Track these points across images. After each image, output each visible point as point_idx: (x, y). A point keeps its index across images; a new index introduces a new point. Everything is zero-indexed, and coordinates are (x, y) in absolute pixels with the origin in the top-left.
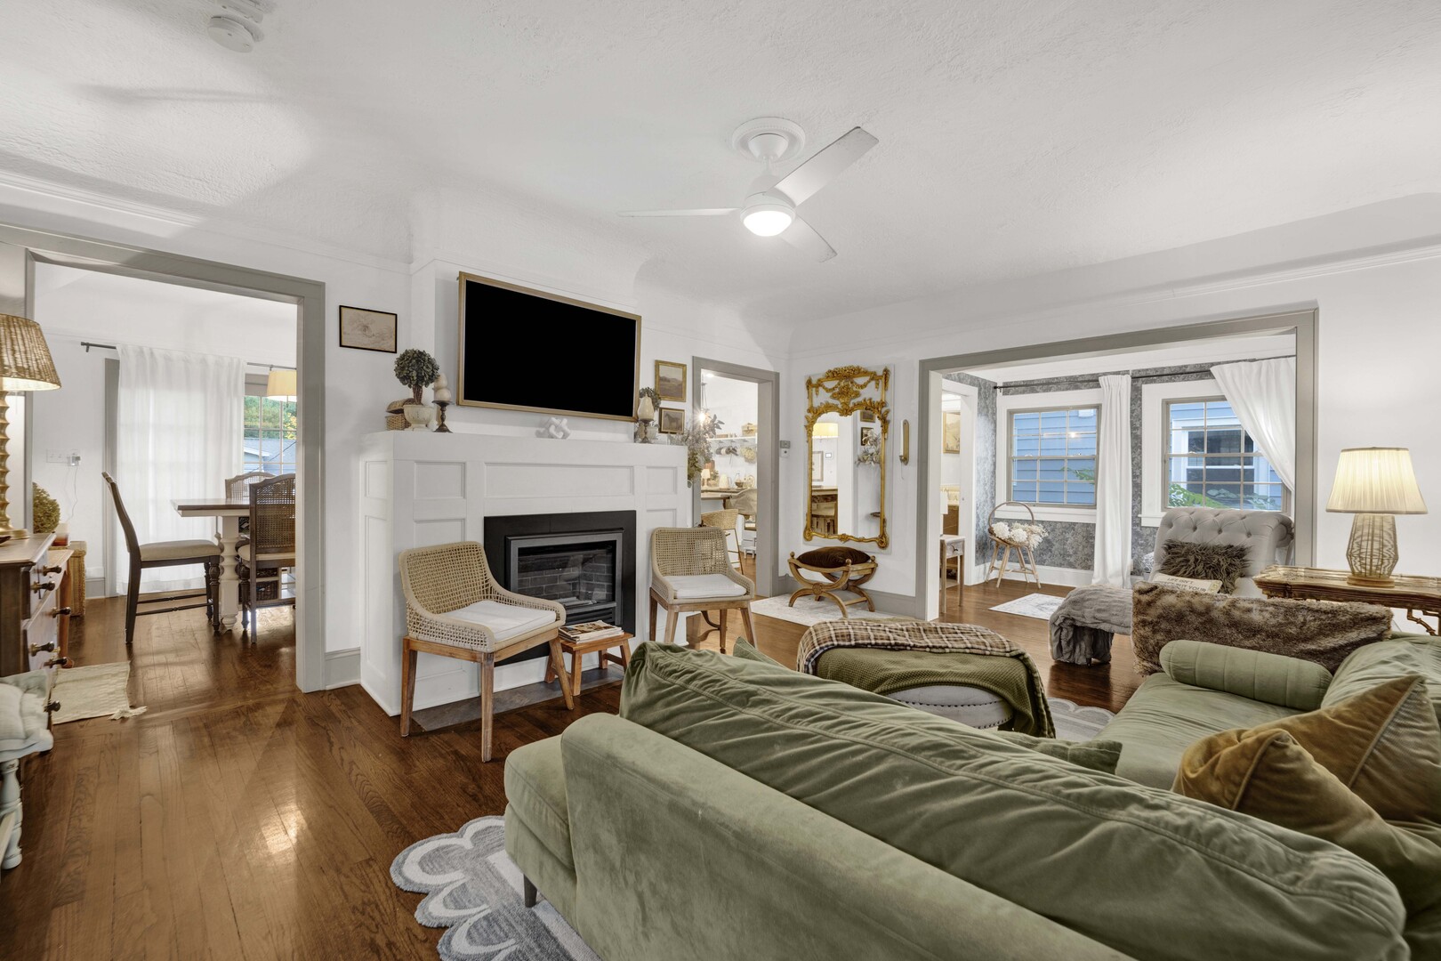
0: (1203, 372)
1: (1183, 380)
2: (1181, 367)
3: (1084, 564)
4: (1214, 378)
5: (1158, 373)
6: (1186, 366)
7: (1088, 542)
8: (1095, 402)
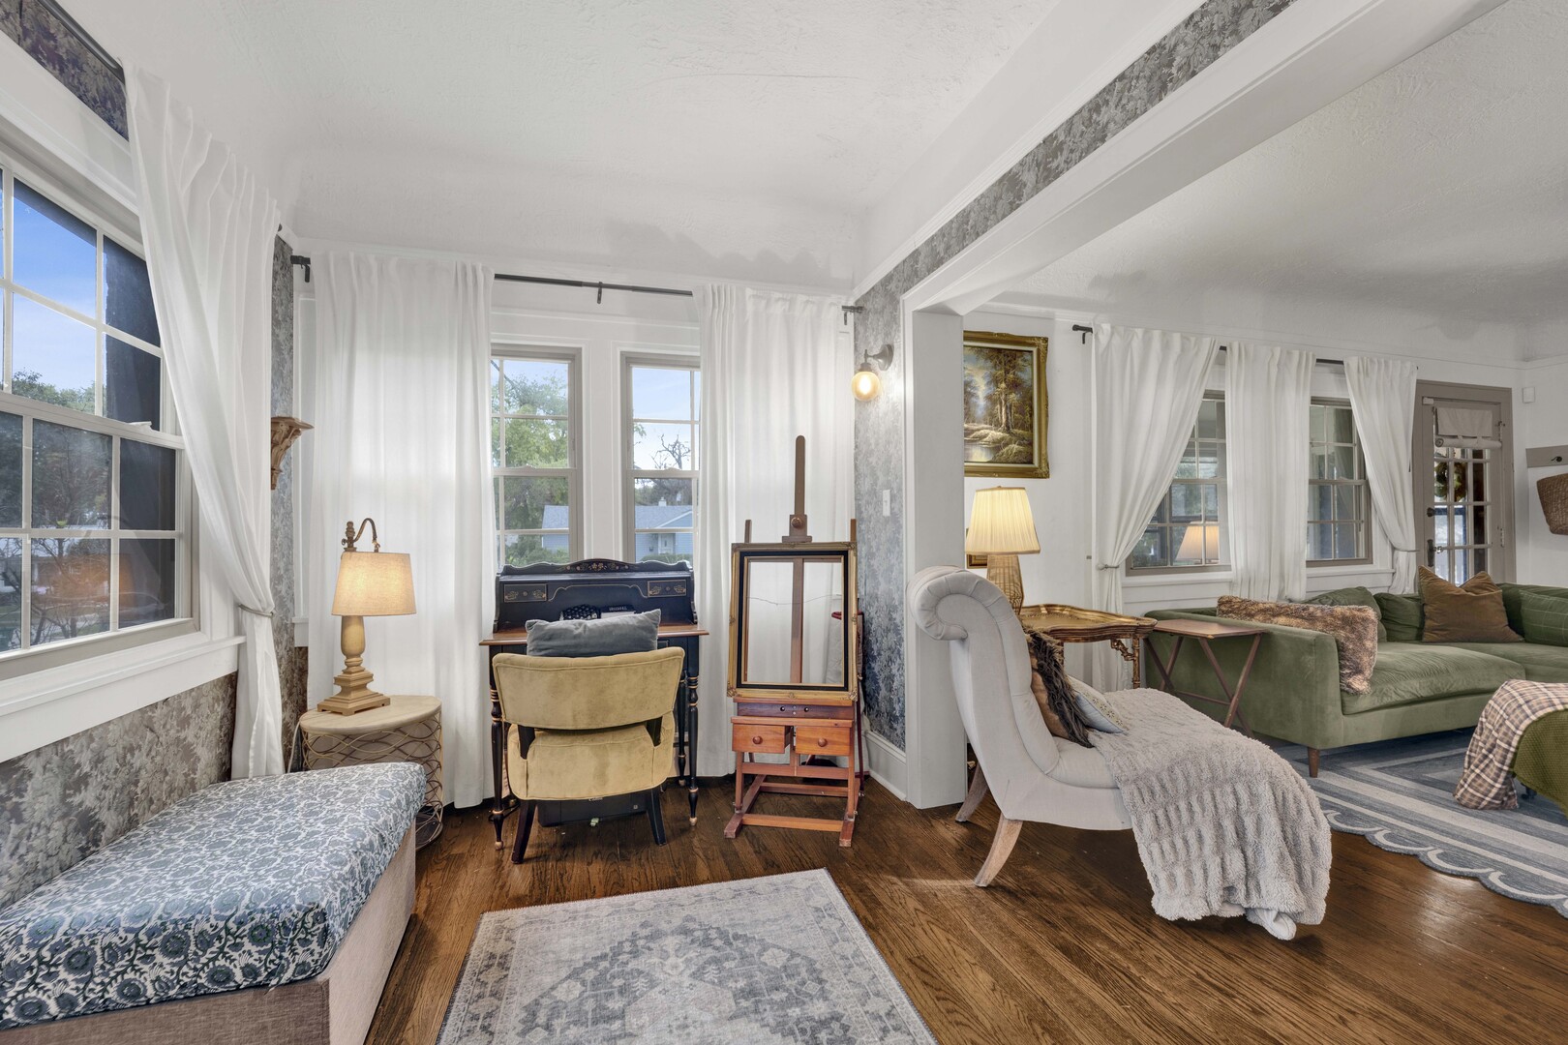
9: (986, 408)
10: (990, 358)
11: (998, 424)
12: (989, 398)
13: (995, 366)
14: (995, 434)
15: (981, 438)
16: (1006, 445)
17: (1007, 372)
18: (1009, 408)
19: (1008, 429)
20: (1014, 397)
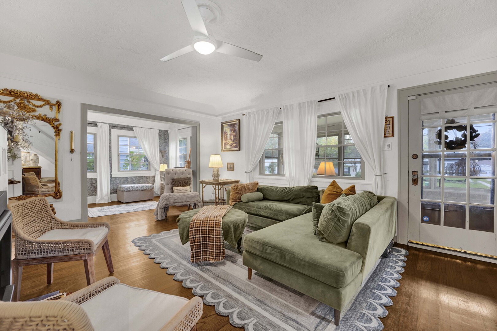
0: (130, 128)
1: (124, 130)
2: (123, 125)
3: (91, 194)
4: (134, 131)
5: (116, 126)
6: (125, 125)
7: (92, 185)
8: (94, 132)
9: (230, 137)
10: (230, 126)
11: (231, 140)
12: (230, 135)
13: (231, 128)
14: (231, 142)
15: (229, 143)
16: (233, 144)
17: (233, 128)
18: (233, 136)
19: (233, 141)
20: (234, 133)
